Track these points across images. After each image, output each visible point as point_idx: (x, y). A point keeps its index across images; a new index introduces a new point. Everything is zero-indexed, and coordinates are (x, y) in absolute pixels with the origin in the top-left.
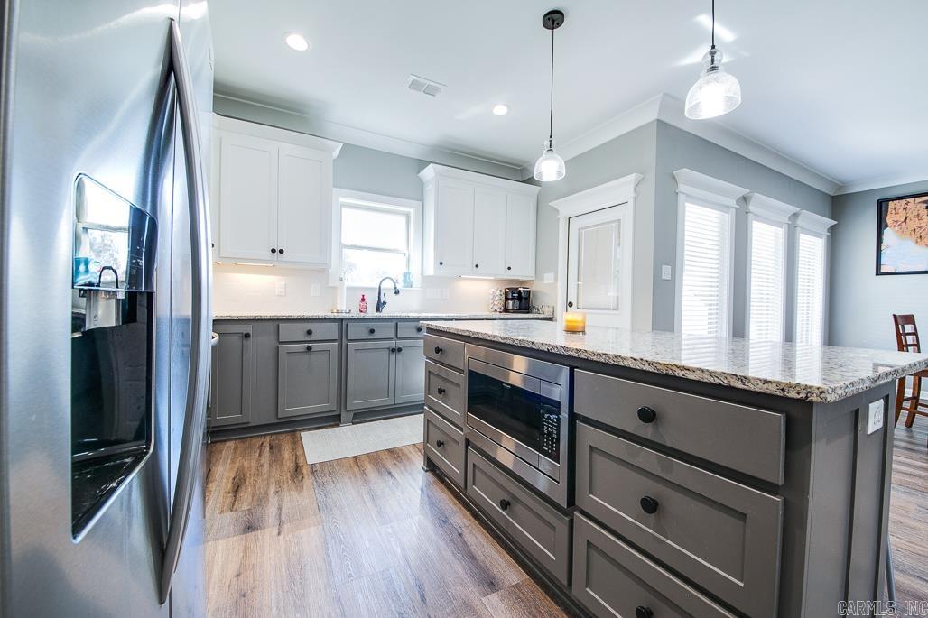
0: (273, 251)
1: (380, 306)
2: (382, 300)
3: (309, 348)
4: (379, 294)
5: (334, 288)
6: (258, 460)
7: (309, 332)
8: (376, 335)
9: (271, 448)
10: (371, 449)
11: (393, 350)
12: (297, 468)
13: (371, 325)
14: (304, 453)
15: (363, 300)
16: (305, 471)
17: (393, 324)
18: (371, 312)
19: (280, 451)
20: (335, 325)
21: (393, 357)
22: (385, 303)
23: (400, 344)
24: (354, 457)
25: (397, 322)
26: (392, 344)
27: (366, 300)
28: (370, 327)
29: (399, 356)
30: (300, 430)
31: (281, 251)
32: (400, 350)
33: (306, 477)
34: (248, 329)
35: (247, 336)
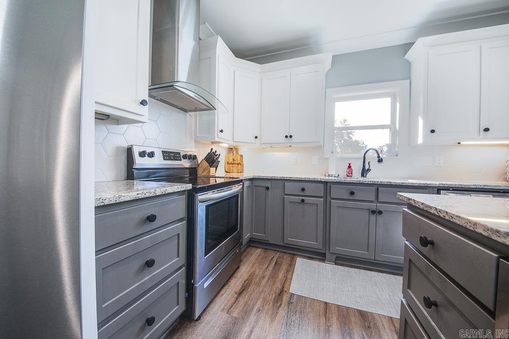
0: (286, 137)
1: (364, 172)
2: (367, 167)
3: (303, 201)
4: (364, 162)
5: (327, 159)
6: (265, 272)
7: (303, 190)
8: (356, 197)
9: (275, 264)
10: (343, 302)
11: (373, 212)
12: (282, 292)
13: (352, 188)
14: (291, 279)
15: (350, 167)
16: (285, 298)
17: (374, 188)
18: (357, 177)
19: (279, 269)
20: (322, 186)
21: (373, 218)
22: (369, 170)
23: (381, 207)
24: (326, 303)
25: (378, 187)
26: (373, 206)
27: (352, 167)
28: (352, 189)
29: (380, 218)
30: (297, 255)
31: (291, 137)
32: (380, 213)
33: (283, 305)
34: (268, 184)
35: (267, 188)
